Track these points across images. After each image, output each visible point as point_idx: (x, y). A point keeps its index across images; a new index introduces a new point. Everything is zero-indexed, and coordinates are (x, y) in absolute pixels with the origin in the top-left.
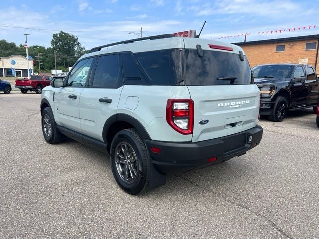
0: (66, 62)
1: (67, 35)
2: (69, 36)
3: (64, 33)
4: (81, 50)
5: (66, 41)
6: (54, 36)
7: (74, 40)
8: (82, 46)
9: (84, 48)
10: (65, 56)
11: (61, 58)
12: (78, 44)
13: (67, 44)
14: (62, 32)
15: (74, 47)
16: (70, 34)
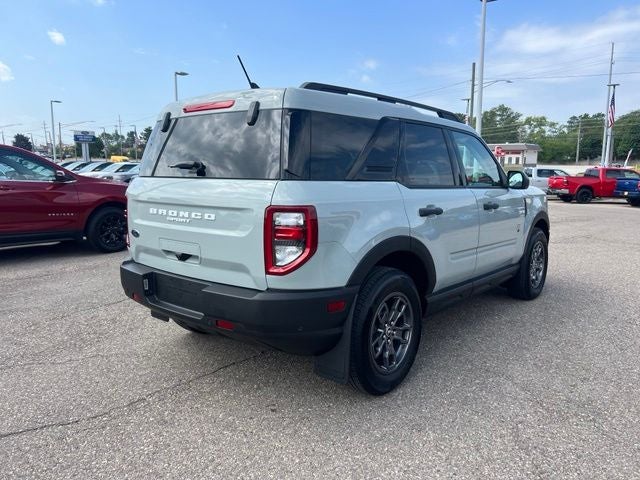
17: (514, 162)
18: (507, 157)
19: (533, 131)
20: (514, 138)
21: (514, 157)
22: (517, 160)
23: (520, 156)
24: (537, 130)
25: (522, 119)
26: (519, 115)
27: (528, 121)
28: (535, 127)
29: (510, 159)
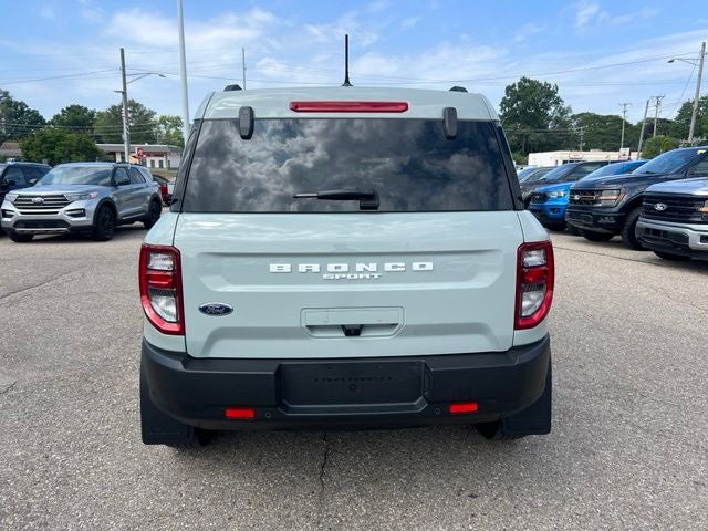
0: (526, 145)
1: (534, 85)
2: (540, 85)
3: (529, 81)
4: (562, 114)
5: (530, 99)
6: (509, 89)
7: (549, 94)
8: (565, 106)
9: (569, 109)
10: (526, 131)
11: (517, 135)
12: (558, 101)
13: (533, 104)
14: (524, 80)
15: (548, 108)
16: (542, 81)
17: (157, 165)
18: (149, 160)
19: (168, 132)
20: (151, 139)
21: (157, 160)
22: (161, 162)
23: (163, 159)
24: (173, 131)
25: (157, 118)
26: (152, 113)
27: (163, 120)
28: (171, 127)
29: (153, 162)
